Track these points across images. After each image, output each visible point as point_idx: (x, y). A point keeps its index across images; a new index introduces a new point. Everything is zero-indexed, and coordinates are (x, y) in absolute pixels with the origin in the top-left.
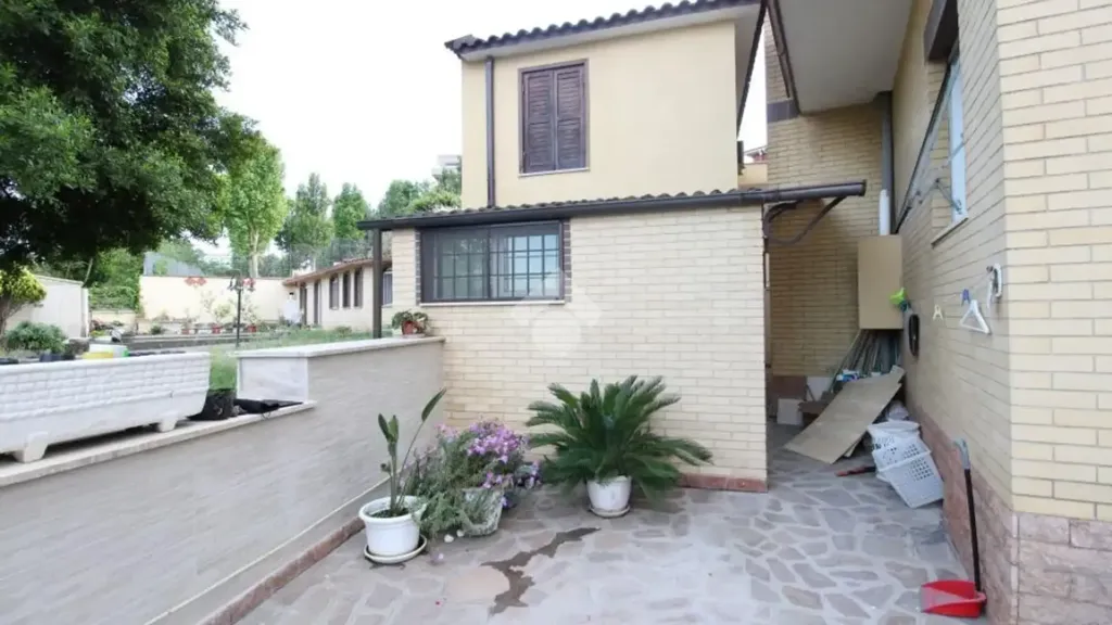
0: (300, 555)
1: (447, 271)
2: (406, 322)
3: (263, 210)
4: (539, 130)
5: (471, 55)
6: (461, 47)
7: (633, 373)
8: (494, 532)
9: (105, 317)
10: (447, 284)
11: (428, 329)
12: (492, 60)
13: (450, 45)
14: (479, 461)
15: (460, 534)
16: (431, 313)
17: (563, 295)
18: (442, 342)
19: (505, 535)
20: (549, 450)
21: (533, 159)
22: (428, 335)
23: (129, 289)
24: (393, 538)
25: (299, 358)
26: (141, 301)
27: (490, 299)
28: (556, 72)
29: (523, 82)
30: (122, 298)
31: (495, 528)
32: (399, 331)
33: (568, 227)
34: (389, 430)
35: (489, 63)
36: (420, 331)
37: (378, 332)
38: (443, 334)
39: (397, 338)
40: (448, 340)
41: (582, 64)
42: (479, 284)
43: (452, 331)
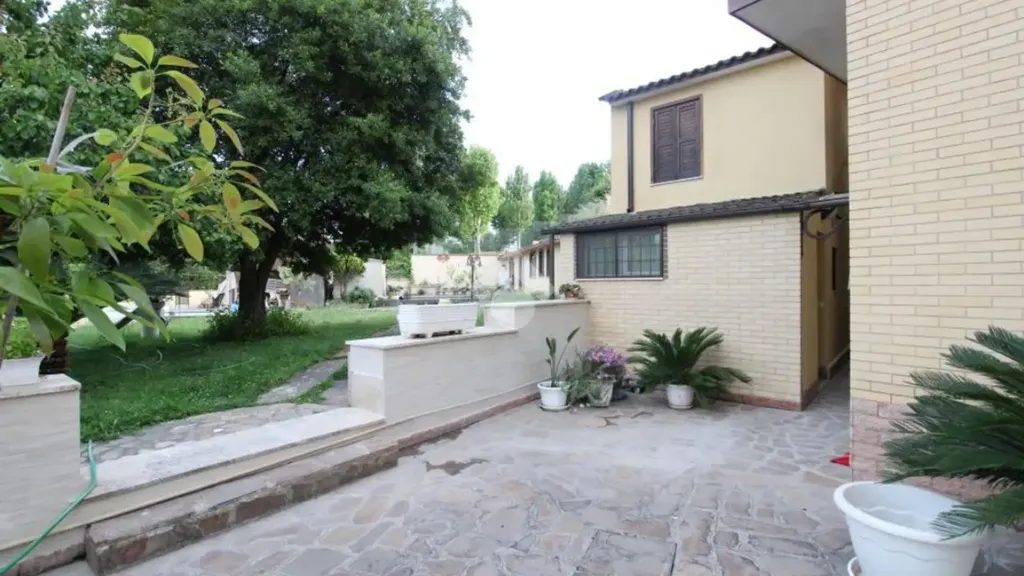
0: (512, 400)
1: (593, 259)
2: (567, 290)
3: (484, 200)
4: (665, 152)
5: (620, 102)
6: (614, 98)
7: (701, 326)
8: (606, 407)
9: (394, 283)
10: (593, 266)
11: (580, 295)
12: (631, 105)
13: (602, 99)
14: (596, 365)
15: (588, 405)
16: (582, 285)
17: (663, 273)
18: (589, 303)
19: (611, 409)
20: (640, 366)
21: (662, 172)
22: (580, 298)
23: (405, 264)
24: (554, 398)
25: (511, 307)
26: (413, 272)
27: (617, 276)
28: (678, 107)
29: (654, 117)
30: (402, 271)
31: (608, 404)
32: (563, 296)
33: (666, 231)
34: (552, 345)
35: (629, 107)
36: (575, 295)
37: (553, 297)
38: (589, 297)
39: (562, 299)
40: (593, 302)
41: (698, 99)
42: (611, 267)
43: (595, 296)
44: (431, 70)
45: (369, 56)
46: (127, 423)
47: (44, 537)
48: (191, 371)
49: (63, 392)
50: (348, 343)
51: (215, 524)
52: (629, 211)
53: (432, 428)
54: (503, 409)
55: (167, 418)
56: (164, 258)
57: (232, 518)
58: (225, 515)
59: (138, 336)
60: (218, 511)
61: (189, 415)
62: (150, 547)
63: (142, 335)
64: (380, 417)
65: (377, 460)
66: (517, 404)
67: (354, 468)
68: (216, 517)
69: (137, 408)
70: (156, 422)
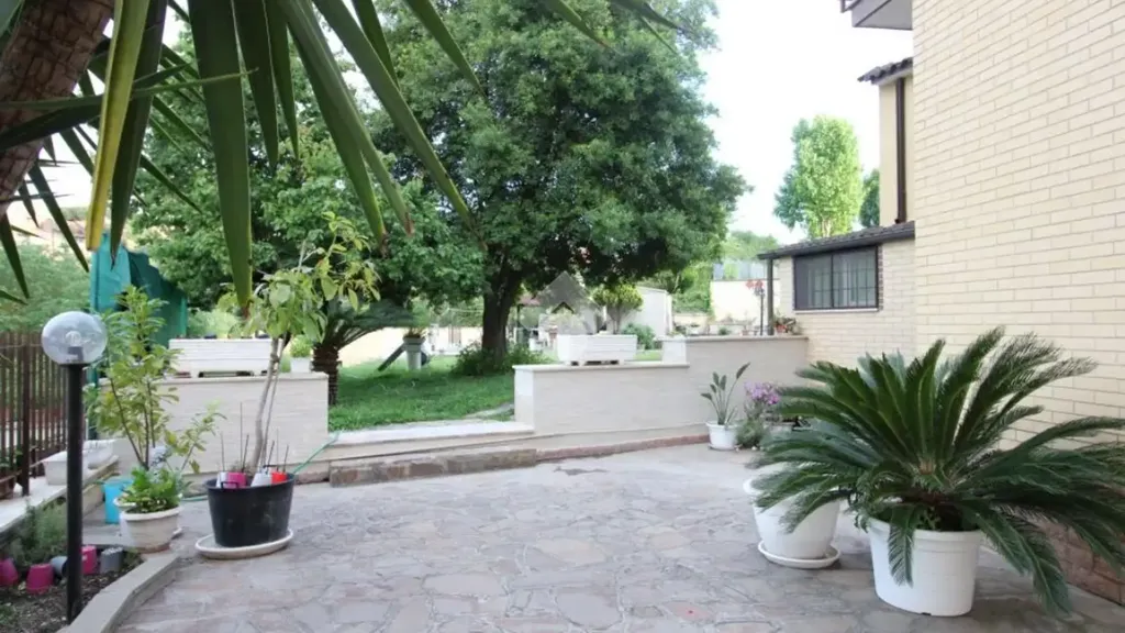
1: (818, 287)
3: (835, 196)
5: (884, 81)
6: (875, 77)
11: (795, 329)
12: (901, 82)
13: (861, 79)
16: (799, 319)
17: (877, 305)
18: (806, 339)
22: (795, 333)
23: (702, 293)
24: (721, 437)
27: (833, 308)
33: (880, 252)
35: (898, 85)
36: (789, 330)
38: (807, 333)
40: (811, 338)
42: (827, 296)
43: (814, 332)
44: (658, 79)
45: (591, 79)
46: (366, 421)
47: (308, 462)
48: (427, 396)
49: (319, 379)
50: (514, 367)
51: (395, 474)
52: (897, 221)
53: (581, 446)
54: (670, 443)
55: (394, 422)
56: (425, 295)
57: (407, 472)
58: (402, 469)
59: (404, 370)
60: (399, 465)
61: (408, 421)
62: (360, 477)
63: (407, 368)
64: (530, 428)
65: (515, 458)
66: (685, 441)
67: (496, 459)
68: (396, 469)
69: (376, 413)
70: (388, 423)
